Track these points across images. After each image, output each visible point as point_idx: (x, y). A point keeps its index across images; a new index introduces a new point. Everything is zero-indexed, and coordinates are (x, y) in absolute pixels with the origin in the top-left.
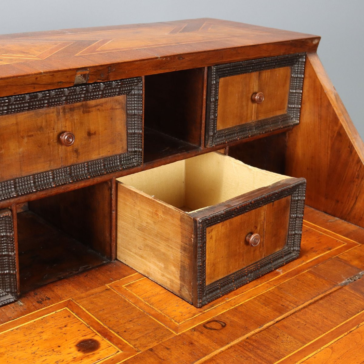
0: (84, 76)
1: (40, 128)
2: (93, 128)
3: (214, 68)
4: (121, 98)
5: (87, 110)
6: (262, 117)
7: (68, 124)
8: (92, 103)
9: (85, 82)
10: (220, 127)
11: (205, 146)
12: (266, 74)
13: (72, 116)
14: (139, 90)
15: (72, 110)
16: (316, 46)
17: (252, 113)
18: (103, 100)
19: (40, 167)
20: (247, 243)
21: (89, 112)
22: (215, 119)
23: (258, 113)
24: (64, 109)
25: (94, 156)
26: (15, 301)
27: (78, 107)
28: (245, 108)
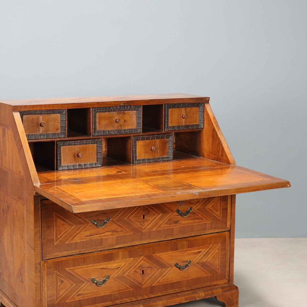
0: (124, 103)
1: (111, 117)
2: (126, 119)
3: (166, 105)
4: (135, 111)
5: (124, 114)
6: (187, 124)
7: (119, 117)
8: (126, 112)
9: (124, 105)
10: (170, 125)
11: (164, 131)
12: (188, 109)
13: (120, 115)
14: (141, 109)
15: (120, 113)
16: (209, 100)
17: (183, 122)
18: (129, 111)
19: (110, 129)
20: (151, 150)
21: (125, 114)
22: (168, 122)
23: (185, 122)
24: (118, 113)
25: (126, 128)
26: (101, 167)
27: (122, 113)
28: (180, 120)
